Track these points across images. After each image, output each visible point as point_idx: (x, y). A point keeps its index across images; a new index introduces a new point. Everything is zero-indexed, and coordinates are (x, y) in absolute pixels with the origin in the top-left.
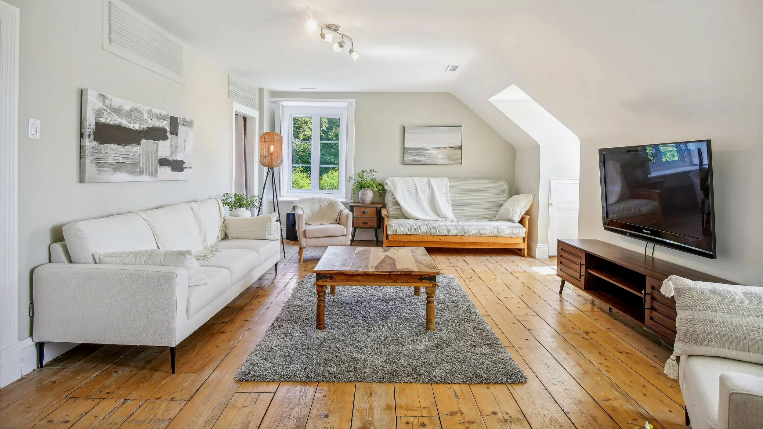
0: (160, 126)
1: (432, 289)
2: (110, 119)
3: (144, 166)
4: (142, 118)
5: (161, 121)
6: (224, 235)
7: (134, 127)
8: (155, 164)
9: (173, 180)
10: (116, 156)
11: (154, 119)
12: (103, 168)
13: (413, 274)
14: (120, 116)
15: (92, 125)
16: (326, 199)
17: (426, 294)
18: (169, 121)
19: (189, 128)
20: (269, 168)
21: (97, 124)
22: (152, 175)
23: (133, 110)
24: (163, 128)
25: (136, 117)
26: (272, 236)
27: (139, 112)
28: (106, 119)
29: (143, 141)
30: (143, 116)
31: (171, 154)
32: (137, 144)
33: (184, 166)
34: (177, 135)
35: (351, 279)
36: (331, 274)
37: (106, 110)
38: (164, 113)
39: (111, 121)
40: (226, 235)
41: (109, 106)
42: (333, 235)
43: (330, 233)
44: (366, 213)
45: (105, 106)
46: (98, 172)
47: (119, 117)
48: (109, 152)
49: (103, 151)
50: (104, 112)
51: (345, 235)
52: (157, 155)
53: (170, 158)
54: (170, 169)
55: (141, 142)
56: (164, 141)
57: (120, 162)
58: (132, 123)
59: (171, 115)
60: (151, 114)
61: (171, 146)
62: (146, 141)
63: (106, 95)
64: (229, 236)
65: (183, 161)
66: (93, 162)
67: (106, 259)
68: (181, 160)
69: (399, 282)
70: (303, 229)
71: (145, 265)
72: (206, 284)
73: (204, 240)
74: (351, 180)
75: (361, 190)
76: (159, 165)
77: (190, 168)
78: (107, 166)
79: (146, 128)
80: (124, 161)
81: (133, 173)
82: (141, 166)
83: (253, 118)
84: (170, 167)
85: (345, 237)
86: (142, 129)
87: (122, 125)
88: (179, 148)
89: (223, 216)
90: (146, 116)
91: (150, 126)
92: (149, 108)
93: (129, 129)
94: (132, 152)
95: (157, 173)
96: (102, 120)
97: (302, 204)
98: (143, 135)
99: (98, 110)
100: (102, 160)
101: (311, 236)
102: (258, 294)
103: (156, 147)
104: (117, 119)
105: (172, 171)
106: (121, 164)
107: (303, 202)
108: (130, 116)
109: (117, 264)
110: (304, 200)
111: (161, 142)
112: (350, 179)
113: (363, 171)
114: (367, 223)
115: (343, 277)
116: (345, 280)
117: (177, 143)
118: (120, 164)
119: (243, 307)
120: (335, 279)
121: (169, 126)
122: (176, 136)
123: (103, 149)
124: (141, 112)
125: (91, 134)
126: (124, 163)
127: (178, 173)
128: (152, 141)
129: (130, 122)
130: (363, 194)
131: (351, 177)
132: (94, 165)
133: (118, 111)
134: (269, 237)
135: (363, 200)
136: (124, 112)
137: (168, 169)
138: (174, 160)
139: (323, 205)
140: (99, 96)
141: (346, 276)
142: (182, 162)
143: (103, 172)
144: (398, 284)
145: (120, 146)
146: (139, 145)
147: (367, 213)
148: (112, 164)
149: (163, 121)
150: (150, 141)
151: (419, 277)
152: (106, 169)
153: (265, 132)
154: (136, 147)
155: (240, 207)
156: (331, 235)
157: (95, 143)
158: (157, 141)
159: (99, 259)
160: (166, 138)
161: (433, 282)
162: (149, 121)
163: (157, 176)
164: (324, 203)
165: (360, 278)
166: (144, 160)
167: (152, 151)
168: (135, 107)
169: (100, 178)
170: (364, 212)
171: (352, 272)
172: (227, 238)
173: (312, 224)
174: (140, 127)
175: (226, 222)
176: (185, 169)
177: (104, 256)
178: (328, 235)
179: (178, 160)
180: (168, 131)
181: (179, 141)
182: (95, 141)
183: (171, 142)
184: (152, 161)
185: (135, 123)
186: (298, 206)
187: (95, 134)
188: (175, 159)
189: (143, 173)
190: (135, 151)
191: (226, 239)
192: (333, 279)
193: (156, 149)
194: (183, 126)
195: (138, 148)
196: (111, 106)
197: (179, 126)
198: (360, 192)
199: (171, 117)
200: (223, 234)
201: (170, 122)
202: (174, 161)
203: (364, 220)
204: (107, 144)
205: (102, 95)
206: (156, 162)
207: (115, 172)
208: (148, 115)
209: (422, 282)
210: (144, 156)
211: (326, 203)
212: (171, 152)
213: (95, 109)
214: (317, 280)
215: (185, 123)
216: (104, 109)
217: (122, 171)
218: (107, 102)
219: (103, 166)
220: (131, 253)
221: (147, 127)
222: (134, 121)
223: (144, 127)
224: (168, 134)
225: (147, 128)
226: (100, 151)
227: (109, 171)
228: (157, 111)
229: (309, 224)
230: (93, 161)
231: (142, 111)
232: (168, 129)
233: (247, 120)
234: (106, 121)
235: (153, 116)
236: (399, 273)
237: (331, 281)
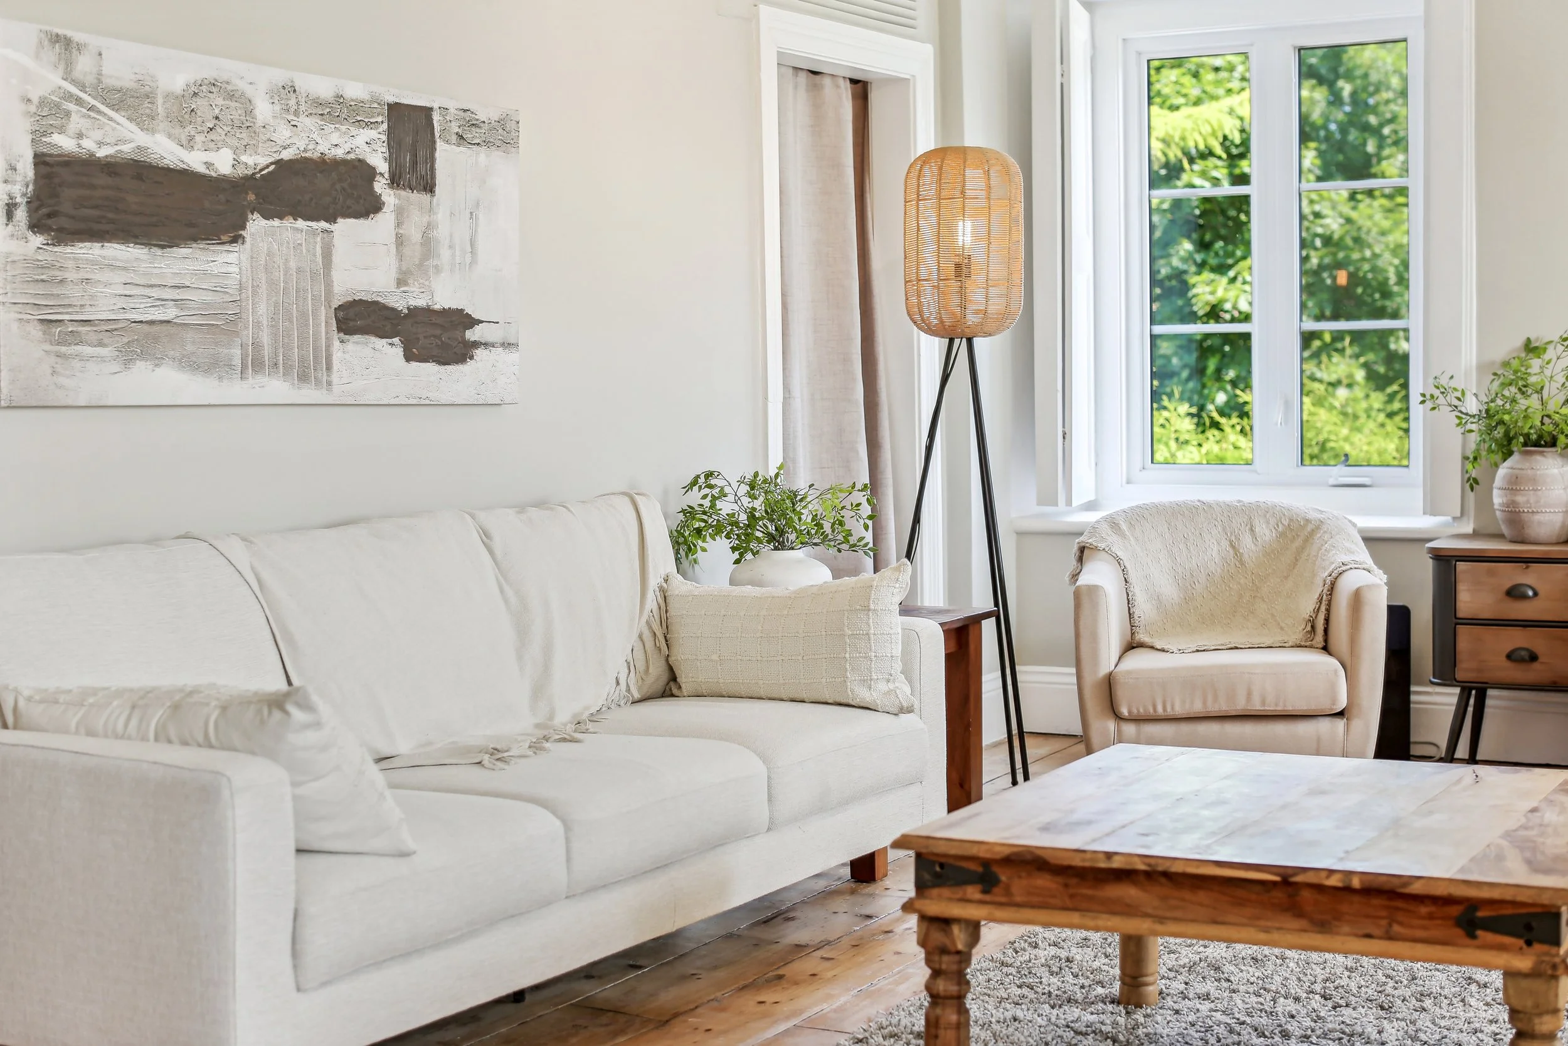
0: (339, 153)
1: (1537, 985)
2: (97, 135)
3: (265, 339)
4: (247, 124)
5: (343, 128)
6: (665, 677)
7: (208, 165)
8: (317, 325)
9: (414, 402)
10: (128, 293)
11: (308, 123)
12: (73, 347)
13: (1416, 888)
14: (145, 122)
15: (19, 166)
16: (1267, 511)
17: (1512, 1019)
18: (385, 126)
19: (496, 155)
20: (951, 341)
21: (41, 161)
22: (303, 378)
23: (204, 88)
24: (352, 160)
25: (217, 118)
26: (883, 686)
27: (231, 96)
28: (80, 136)
29: (256, 225)
30: (249, 113)
31: (401, 282)
32: (224, 238)
33: (472, 335)
34: (429, 187)
35: (1091, 898)
36: (986, 863)
37: (79, 102)
38: (355, 91)
39: (100, 144)
40: (673, 678)
41: (90, 80)
42: (1270, 707)
43: (1249, 694)
44: (1524, 597)
45: (74, 82)
46: (53, 359)
47: (138, 124)
48: (97, 276)
49: (71, 275)
50: (71, 107)
51: (1341, 714)
52: (329, 285)
53: (395, 298)
54: (399, 351)
55: (244, 228)
56: (361, 221)
57: (150, 318)
58: (199, 145)
59: (392, 99)
60: (292, 102)
61: (400, 241)
62: (270, 223)
63: (77, 36)
64: (682, 679)
65: (468, 311)
66: (28, 321)
67: (33, 712)
68: (454, 306)
69: (1346, 929)
70: (1103, 671)
71: (156, 739)
72: (404, 854)
73: (539, 691)
74: (1441, 400)
75: (1509, 462)
76: (340, 330)
77: (507, 345)
78: (93, 337)
79: (267, 166)
80: (170, 313)
81: (213, 366)
82: (248, 335)
83: (900, 83)
84: (396, 340)
85: (1340, 724)
86: (250, 172)
87: (152, 159)
88: (445, 254)
89: (654, 582)
90: (264, 110)
91: (286, 155)
92: (280, 76)
93: (185, 176)
94: (205, 273)
95: (329, 368)
96: (64, 143)
97: (1122, 535)
98: (251, 197)
99: (43, 102)
100: (67, 313)
101: (1142, 708)
102: (780, 972)
103: (319, 250)
104: (129, 136)
105: (409, 357)
106: (155, 328)
107: (1131, 526)
108: (187, 116)
109: (65, 731)
110: (1139, 516)
111: (344, 227)
112: (1437, 393)
113: (1531, 348)
114: (1533, 658)
115: (1044, 881)
116: (1054, 896)
117: (429, 226)
118: (146, 327)
119: (676, 1015)
120: (1008, 892)
121: (384, 150)
122: (425, 198)
123: (70, 264)
124: (243, 94)
125: (15, 205)
126: (168, 322)
127: (442, 368)
128: (301, 223)
129: (189, 144)
130: (1514, 484)
131: (1444, 381)
132: (36, 331)
133: (130, 101)
134: (864, 695)
135: (1515, 517)
136: (160, 101)
137: (389, 351)
138: (416, 308)
139: (1247, 544)
140: (46, 43)
141: (1060, 879)
142: (462, 320)
143: (76, 364)
144: (1336, 941)
145: (146, 250)
146: (235, 240)
147: (1536, 594)
148: (110, 328)
149: (354, 131)
150: (288, 222)
151: (1455, 910)
152: (88, 350)
153: (921, 151)
154: (224, 254)
155: (778, 541)
156: (1257, 706)
157: (38, 240)
158: (323, 224)
159: (15, 709)
160: (373, 206)
161: (1545, 948)
162: (283, 133)
163: (329, 383)
164: (1252, 530)
165: (1129, 892)
166: (262, 309)
167: (299, 270)
168: (209, 74)
169: (61, 387)
170: (1515, 593)
171: (1088, 856)
172: (675, 691)
173: (1166, 647)
174: (237, 162)
175: (672, 612)
176: (479, 353)
177: (29, 699)
178: (1240, 705)
179: (437, 307)
180: (382, 174)
181: (441, 216)
182: (34, 233)
183: (399, 225)
184: (303, 314)
185: (212, 145)
186: (1102, 545)
187: (36, 203)
188: (421, 302)
189: (258, 365)
190: (215, 269)
191: (672, 695)
192: (996, 890)
193: (319, 259)
194: (459, 145)
195: (232, 258)
196: (100, 81)
197: (440, 145)
198: (1503, 471)
199: (395, 109)
200: (657, 671)
201: (390, 132)
202: (414, 312)
203: (1517, 639)
204: (88, 244)
205: (56, 39)
206: (324, 321)
207: (128, 363)
208: (277, 108)
209: (1476, 942)
210: (263, 290)
211: (1266, 532)
212: (400, 271)
213: (29, 100)
214: (921, 886)
215: (473, 129)
216: (69, 97)
217: (158, 362)
218: (84, 65)
219: (75, 338)
220: (120, 693)
221: (271, 160)
222: (212, 135)
223: (258, 160)
224: (380, 186)
225: (272, 163)
226: (60, 275)
227: (102, 359)
228: (323, 88)
229: (1152, 647)
230: (29, 317)
231: (249, 91)
232: (379, 161)
233: (876, 98)
234: (79, 146)
235: (302, 108)
236: (1334, 881)
237: (987, 898)
